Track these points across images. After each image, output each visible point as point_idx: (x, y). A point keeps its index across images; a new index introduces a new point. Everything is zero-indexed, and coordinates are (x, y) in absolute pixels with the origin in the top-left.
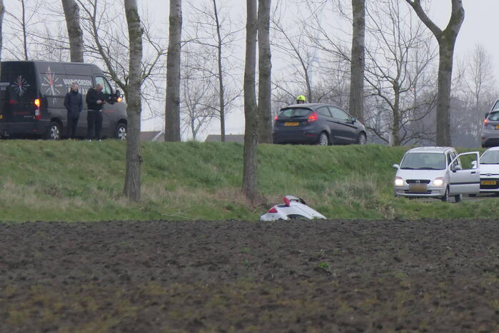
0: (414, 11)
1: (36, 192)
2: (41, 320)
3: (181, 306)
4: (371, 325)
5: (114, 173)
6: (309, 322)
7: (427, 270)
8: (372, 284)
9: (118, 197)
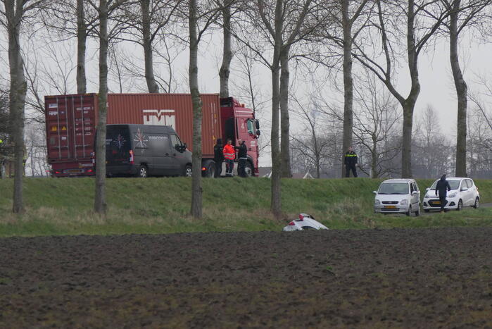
0: (386, 87)
1: (131, 214)
2: (140, 316)
3: (235, 303)
4: (364, 317)
5: (183, 199)
6: (322, 316)
7: (400, 271)
8: (362, 284)
9: (187, 216)
